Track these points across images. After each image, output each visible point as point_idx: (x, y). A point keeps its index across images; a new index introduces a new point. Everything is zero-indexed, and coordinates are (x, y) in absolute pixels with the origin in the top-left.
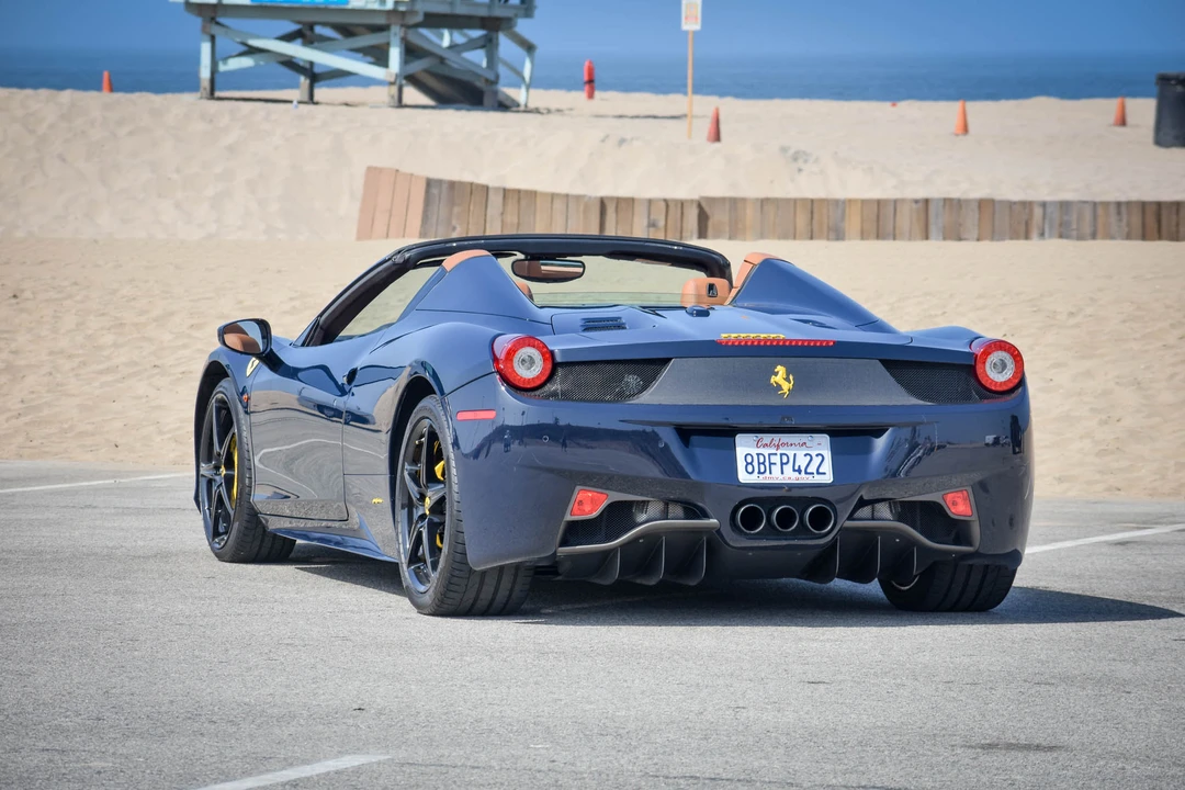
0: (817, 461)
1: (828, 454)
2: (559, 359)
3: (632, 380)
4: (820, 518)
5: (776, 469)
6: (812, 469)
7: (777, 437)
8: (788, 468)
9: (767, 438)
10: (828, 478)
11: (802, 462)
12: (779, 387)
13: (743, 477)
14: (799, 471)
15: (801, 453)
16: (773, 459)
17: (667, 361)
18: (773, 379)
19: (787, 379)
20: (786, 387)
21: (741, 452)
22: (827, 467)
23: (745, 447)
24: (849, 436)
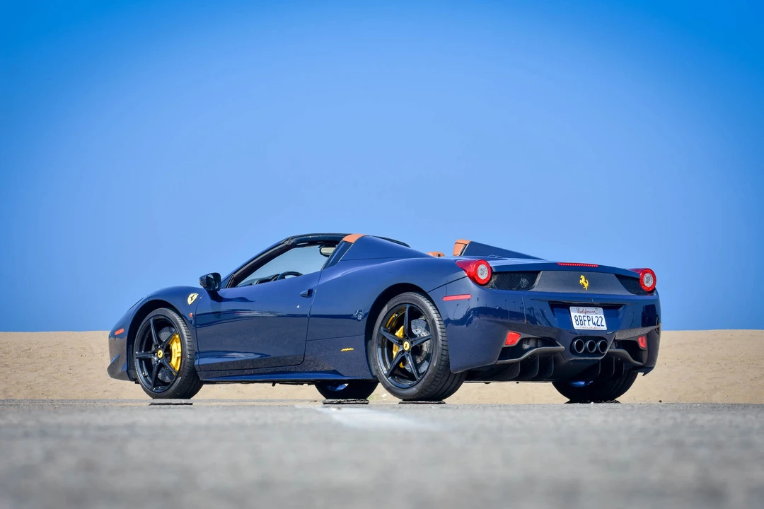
0: (600, 319)
1: (603, 316)
2: (494, 270)
3: (524, 281)
4: (604, 346)
5: (587, 322)
6: (599, 324)
7: (585, 308)
8: (591, 322)
9: (581, 309)
10: (605, 328)
11: (595, 320)
12: (583, 285)
13: (576, 327)
14: (594, 324)
15: (594, 316)
16: (586, 318)
17: (539, 272)
18: (581, 282)
19: (586, 282)
20: (586, 285)
21: (573, 315)
22: (604, 323)
23: (575, 313)
24: (611, 309)
